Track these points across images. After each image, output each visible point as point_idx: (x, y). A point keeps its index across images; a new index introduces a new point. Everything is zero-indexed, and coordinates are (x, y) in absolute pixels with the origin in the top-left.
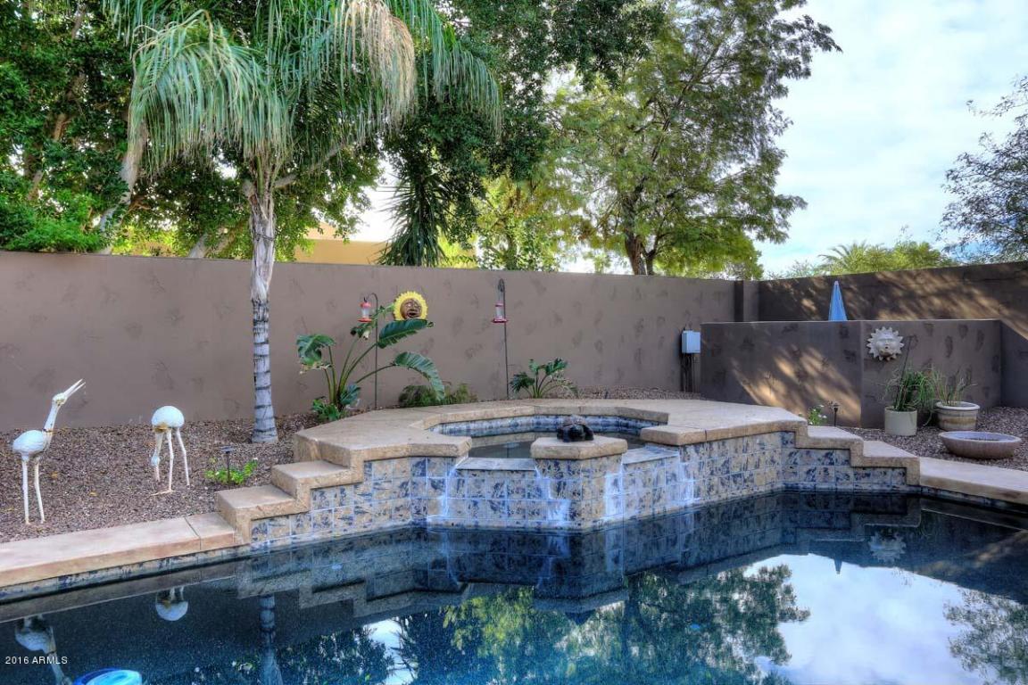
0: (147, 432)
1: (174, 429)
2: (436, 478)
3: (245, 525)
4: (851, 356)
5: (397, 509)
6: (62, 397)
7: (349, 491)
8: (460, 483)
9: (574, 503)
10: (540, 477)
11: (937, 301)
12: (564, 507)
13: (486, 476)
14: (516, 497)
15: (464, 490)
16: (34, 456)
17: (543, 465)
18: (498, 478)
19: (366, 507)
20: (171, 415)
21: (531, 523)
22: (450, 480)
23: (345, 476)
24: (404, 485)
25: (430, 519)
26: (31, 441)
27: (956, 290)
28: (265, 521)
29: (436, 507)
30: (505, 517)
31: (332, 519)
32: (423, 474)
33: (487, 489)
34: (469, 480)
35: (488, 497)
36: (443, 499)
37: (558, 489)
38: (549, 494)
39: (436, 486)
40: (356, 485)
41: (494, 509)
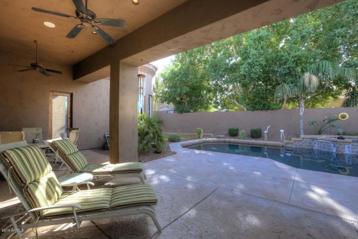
0: (280, 133)
1: (282, 133)
3: (284, 143)
5: (309, 146)
6: (268, 127)
7: (300, 142)
8: (318, 144)
9: (337, 149)
10: (331, 144)
12: (335, 149)
13: (322, 143)
14: (327, 147)
15: (319, 144)
16: (266, 133)
17: (332, 142)
18: (324, 143)
19: (302, 144)
20: (282, 131)
21: (330, 151)
22: (317, 143)
23: (299, 140)
24: (310, 143)
25: (314, 148)
26: (266, 132)
28: (287, 143)
29: (315, 146)
30: (325, 149)
31: (297, 145)
32: (313, 141)
33: (322, 145)
34: (320, 143)
35: (323, 146)
36: (316, 145)
37: (334, 146)
38: (333, 147)
39: (315, 143)
40: (301, 141)
41: (323, 148)
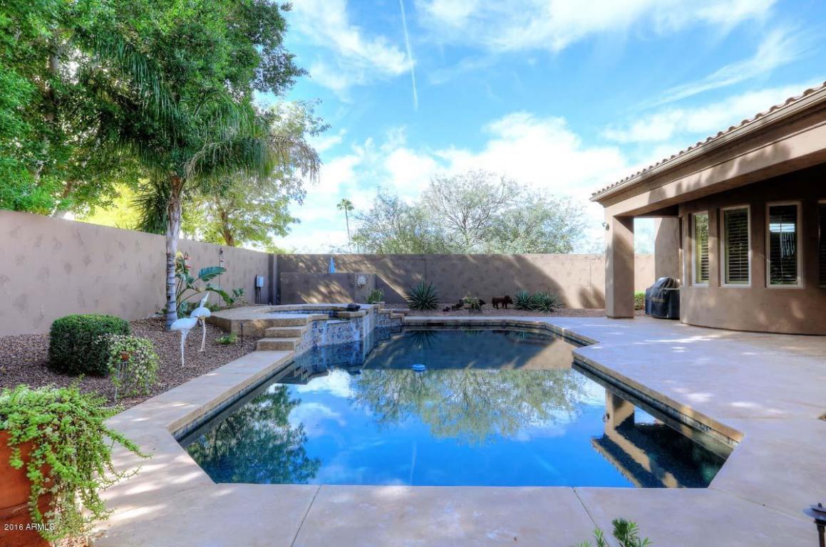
2: (321, 328)
4: (352, 286)
5: (310, 342)
8: (328, 330)
11: (353, 265)
12: (358, 334)
13: (336, 326)
14: (345, 332)
15: (329, 332)
18: (339, 327)
21: (349, 340)
22: (325, 329)
25: (318, 344)
27: (360, 261)
29: (320, 339)
30: (342, 340)
32: (316, 328)
33: (336, 330)
34: (331, 327)
35: (337, 333)
36: (323, 336)
37: (357, 327)
38: (354, 329)
39: (320, 331)
41: (339, 337)
